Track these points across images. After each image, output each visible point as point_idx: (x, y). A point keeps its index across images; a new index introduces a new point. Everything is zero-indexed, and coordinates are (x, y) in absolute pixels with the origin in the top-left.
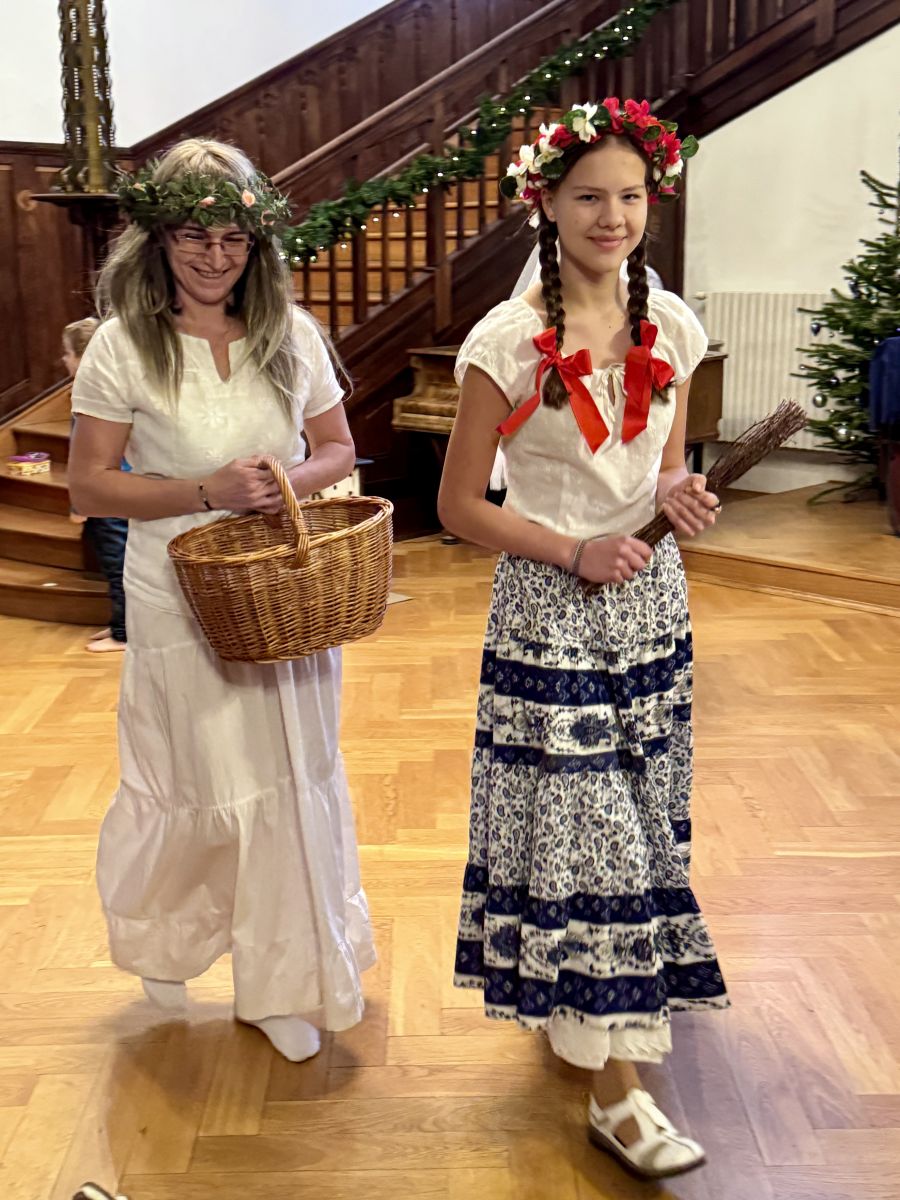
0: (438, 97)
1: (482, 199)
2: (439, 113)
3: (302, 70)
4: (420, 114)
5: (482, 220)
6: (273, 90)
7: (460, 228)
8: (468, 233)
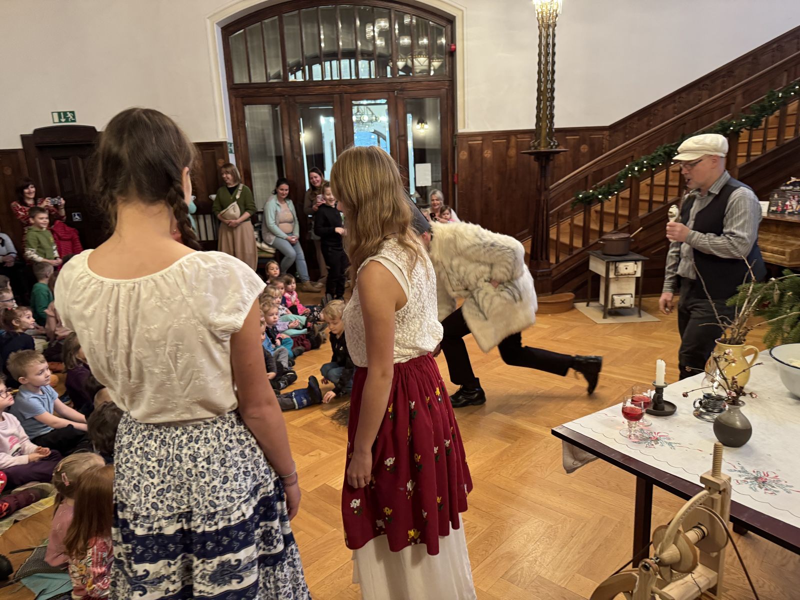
0: (739, 92)
1: (765, 137)
2: (739, 99)
3: (701, 85)
4: (727, 101)
5: (764, 147)
6: (684, 95)
7: (749, 151)
8: (752, 154)
